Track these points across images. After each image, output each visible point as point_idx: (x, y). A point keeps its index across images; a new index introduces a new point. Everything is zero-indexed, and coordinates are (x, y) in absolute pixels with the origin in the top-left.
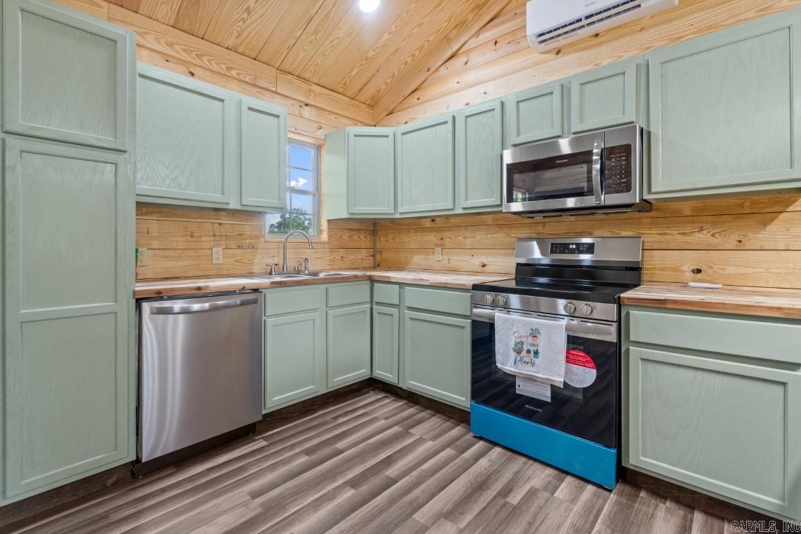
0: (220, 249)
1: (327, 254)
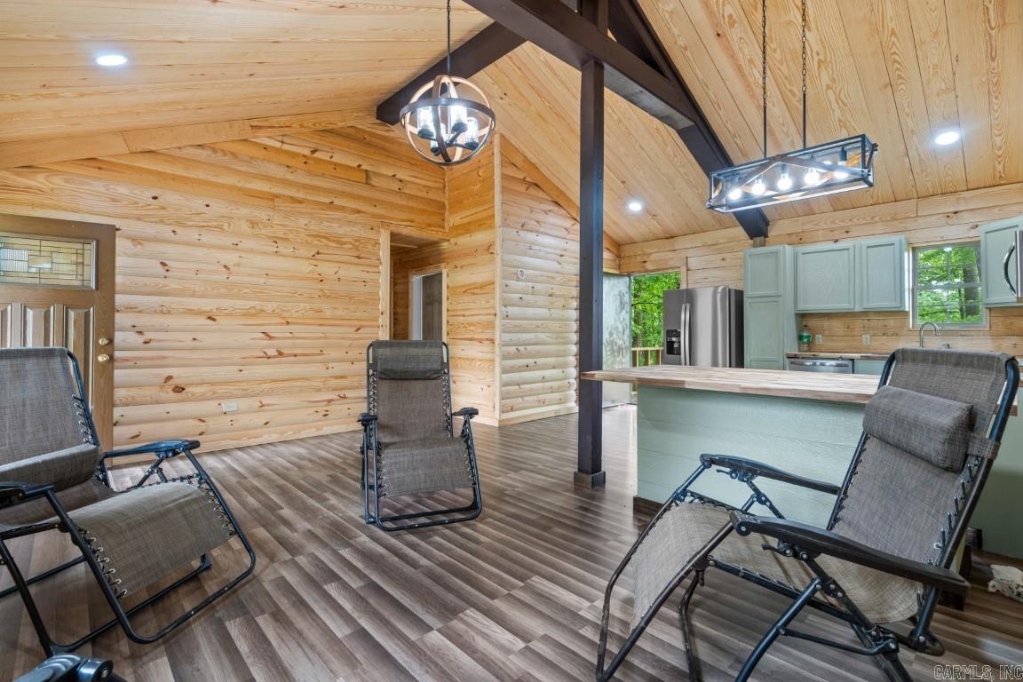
0: (869, 336)
1: (989, 341)
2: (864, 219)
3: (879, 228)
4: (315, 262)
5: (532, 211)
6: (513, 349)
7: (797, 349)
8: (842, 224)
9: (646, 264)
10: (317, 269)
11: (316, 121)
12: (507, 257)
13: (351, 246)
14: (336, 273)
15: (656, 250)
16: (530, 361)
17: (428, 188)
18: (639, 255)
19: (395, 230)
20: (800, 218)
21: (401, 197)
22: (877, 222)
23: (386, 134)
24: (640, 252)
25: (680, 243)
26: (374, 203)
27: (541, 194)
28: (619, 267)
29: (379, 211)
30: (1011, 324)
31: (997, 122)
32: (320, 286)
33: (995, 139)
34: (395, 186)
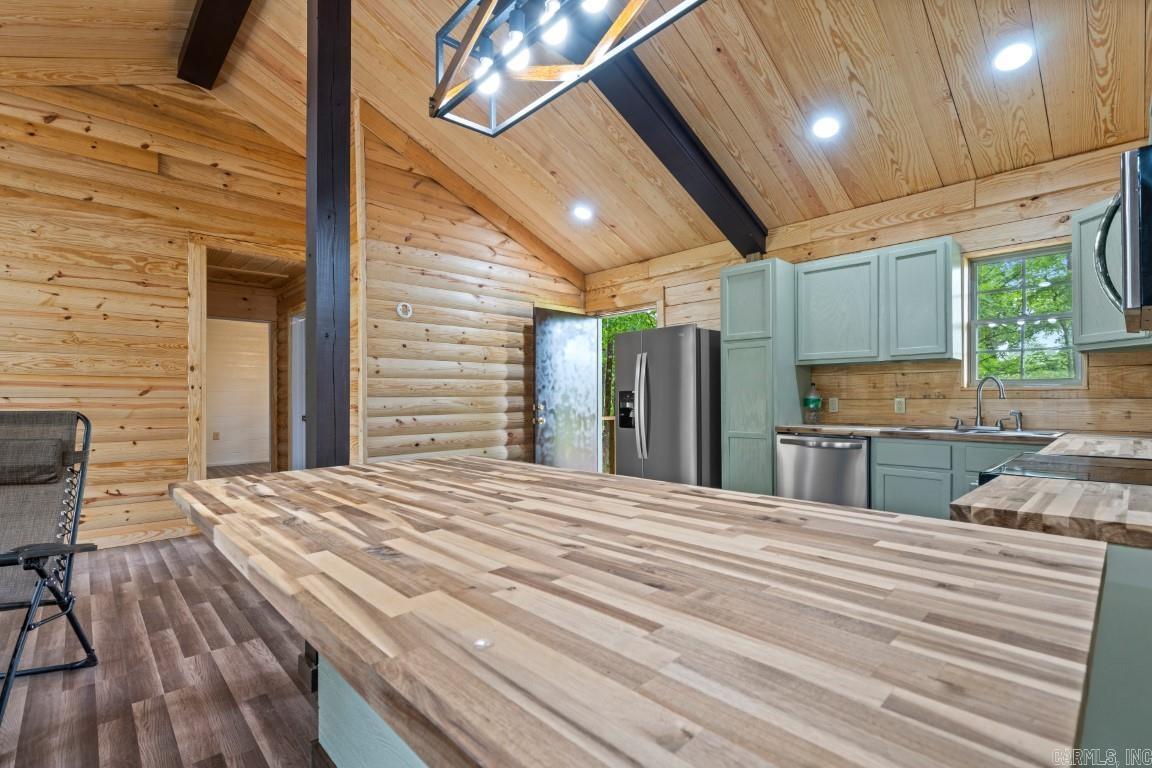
0: (903, 400)
1: (1087, 407)
2: (897, 217)
3: (919, 230)
4: (55, 290)
5: (425, 219)
6: (390, 421)
7: (800, 419)
8: (866, 227)
9: (616, 300)
10: (60, 300)
11: (52, 70)
12: (376, 284)
13: (128, 267)
14: (99, 306)
15: (626, 278)
16: (424, 438)
17: (281, 188)
18: (608, 287)
19: (215, 245)
20: (808, 222)
21: (226, 197)
22: (916, 221)
23: (199, 102)
24: (609, 284)
25: (657, 268)
26: (175, 205)
27: (442, 194)
28: (584, 305)
29: (183, 215)
30: (1122, 378)
31: (1097, 15)
32: (66, 325)
33: (1095, 49)
34: (218, 181)
